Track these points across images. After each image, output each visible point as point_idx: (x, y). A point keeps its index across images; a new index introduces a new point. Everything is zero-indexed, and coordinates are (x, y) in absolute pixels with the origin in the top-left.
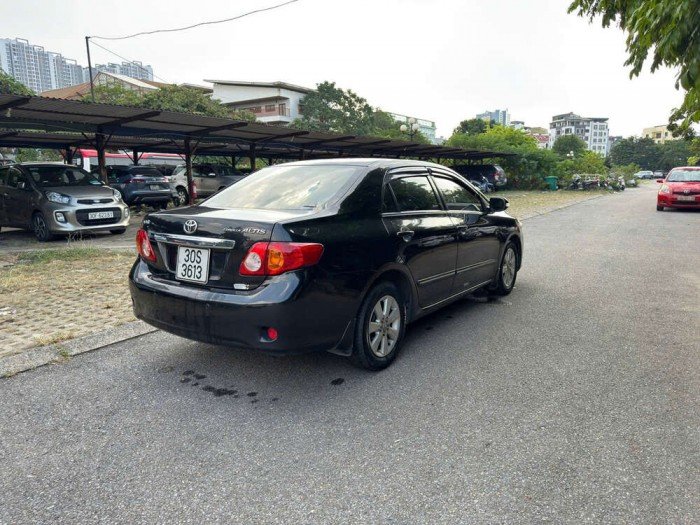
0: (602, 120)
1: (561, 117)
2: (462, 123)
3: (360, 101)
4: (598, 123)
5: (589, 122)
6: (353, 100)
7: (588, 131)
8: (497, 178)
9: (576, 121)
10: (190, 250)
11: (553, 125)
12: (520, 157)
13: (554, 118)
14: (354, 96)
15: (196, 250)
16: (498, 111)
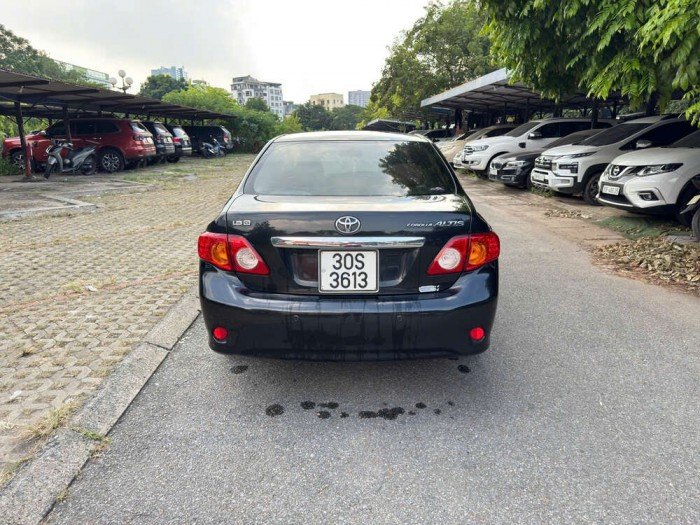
0: (277, 85)
1: (241, 79)
2: (149, 79)
3: (20, 41)
4: (273, 88)
5: (265, 86)
6: (8, 38)
7: (265, 95)
8: (226, 140)
9: (254, 85)
10: (343, 254)
11: (234, 87)
12: (241, 120)
13: (234, 80)
14: (9, 34)
15: (354, 254)
16: (173, 68)
